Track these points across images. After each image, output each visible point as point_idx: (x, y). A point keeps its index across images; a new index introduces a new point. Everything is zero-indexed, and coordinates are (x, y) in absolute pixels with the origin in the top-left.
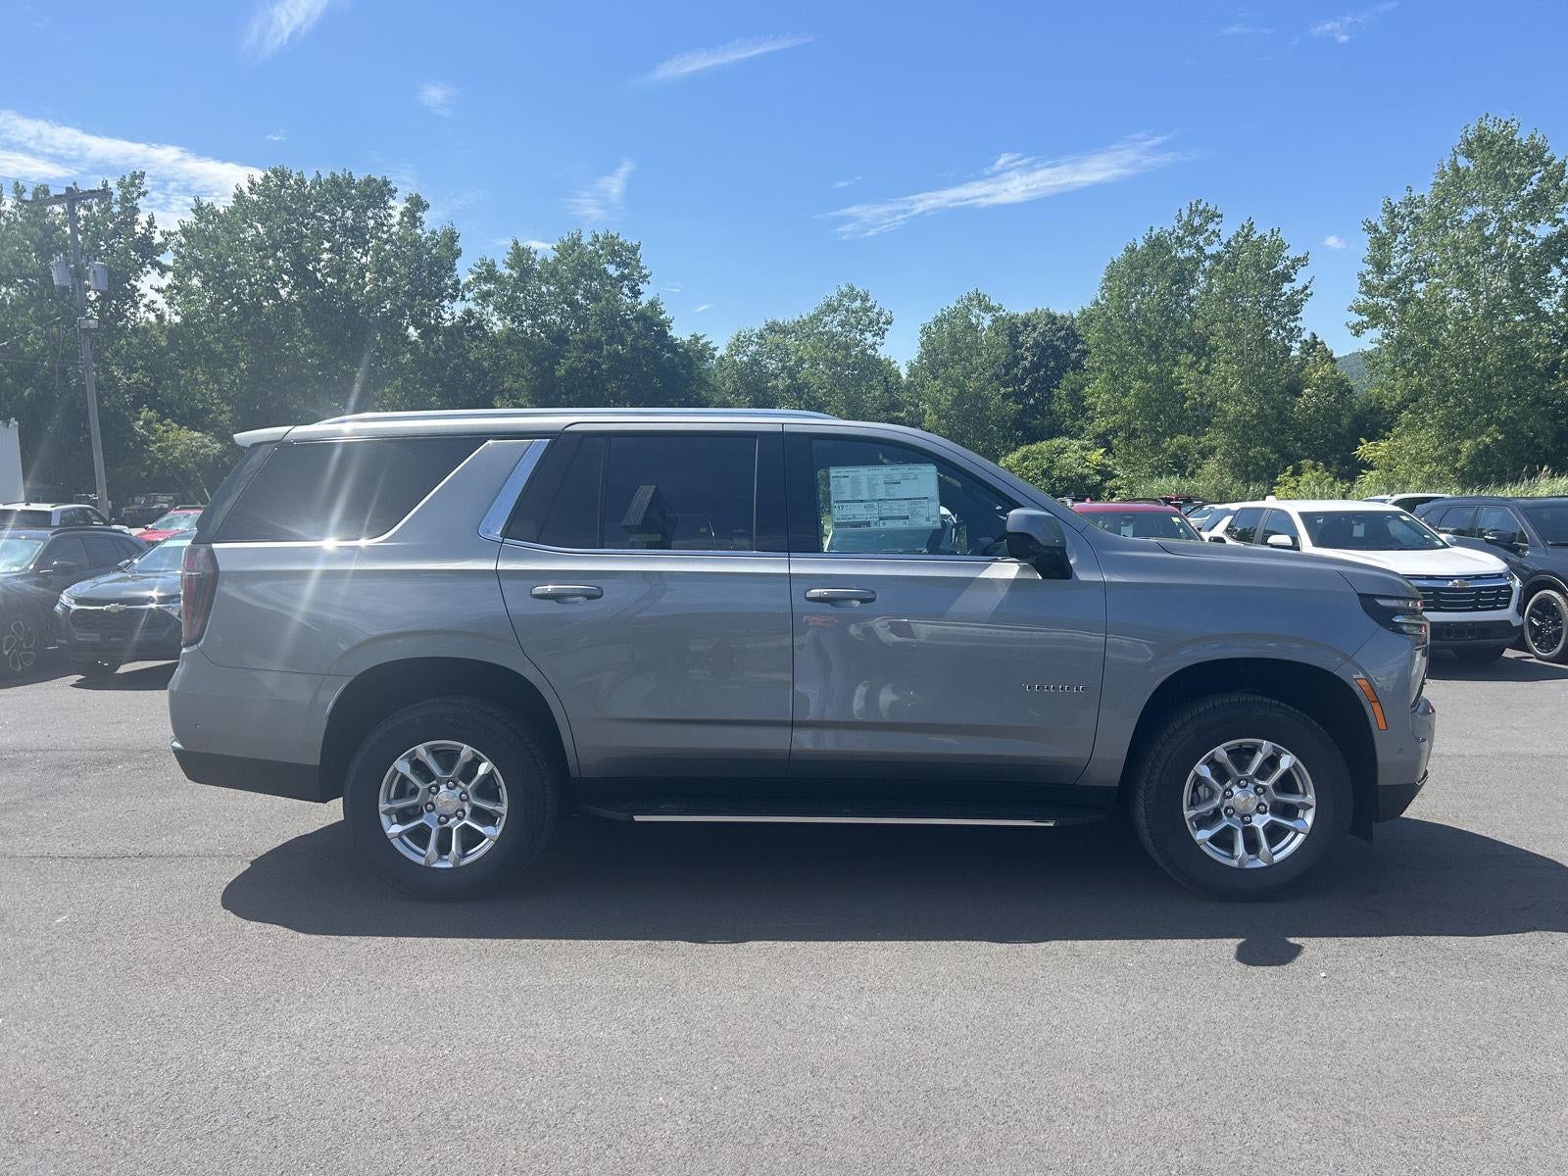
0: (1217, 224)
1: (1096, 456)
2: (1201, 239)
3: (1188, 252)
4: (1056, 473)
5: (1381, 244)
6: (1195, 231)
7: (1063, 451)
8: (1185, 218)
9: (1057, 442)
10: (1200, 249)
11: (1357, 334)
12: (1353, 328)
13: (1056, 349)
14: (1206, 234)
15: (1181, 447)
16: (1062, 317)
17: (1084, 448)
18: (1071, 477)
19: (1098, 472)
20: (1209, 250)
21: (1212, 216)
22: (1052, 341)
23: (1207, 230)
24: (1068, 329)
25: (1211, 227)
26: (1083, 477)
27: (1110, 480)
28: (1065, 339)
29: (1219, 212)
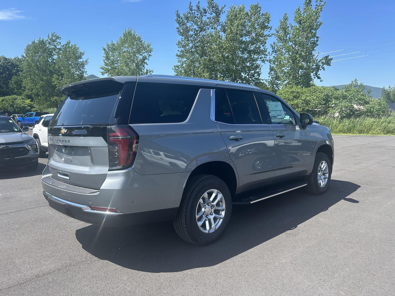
0: (60, 40)
1: (28, 101)
2: (55, 43)
3: (52, 47)
4: (15, 106)
5: (107, 54)
6: (54, 41)
7: (16, 99)
8: (50, 37)
9: (14, 96)
10: (56, 46)
11: (103, 75)
12: (102, 73)
13: (8, 68)
14: (57, 42)
15: (56, 100)
16: (9, 59)
17: (23, 99)
18: (20, 107)
19: (29, 106)
20: (58, 47)
21: (58, 38)
22: (7, 66)
23: (57, 41)
24: (11, 63)
25: (58, 40)
26: (24, 107)
27: (33, 108)
28: (11, 66)
29: (60, 36)
